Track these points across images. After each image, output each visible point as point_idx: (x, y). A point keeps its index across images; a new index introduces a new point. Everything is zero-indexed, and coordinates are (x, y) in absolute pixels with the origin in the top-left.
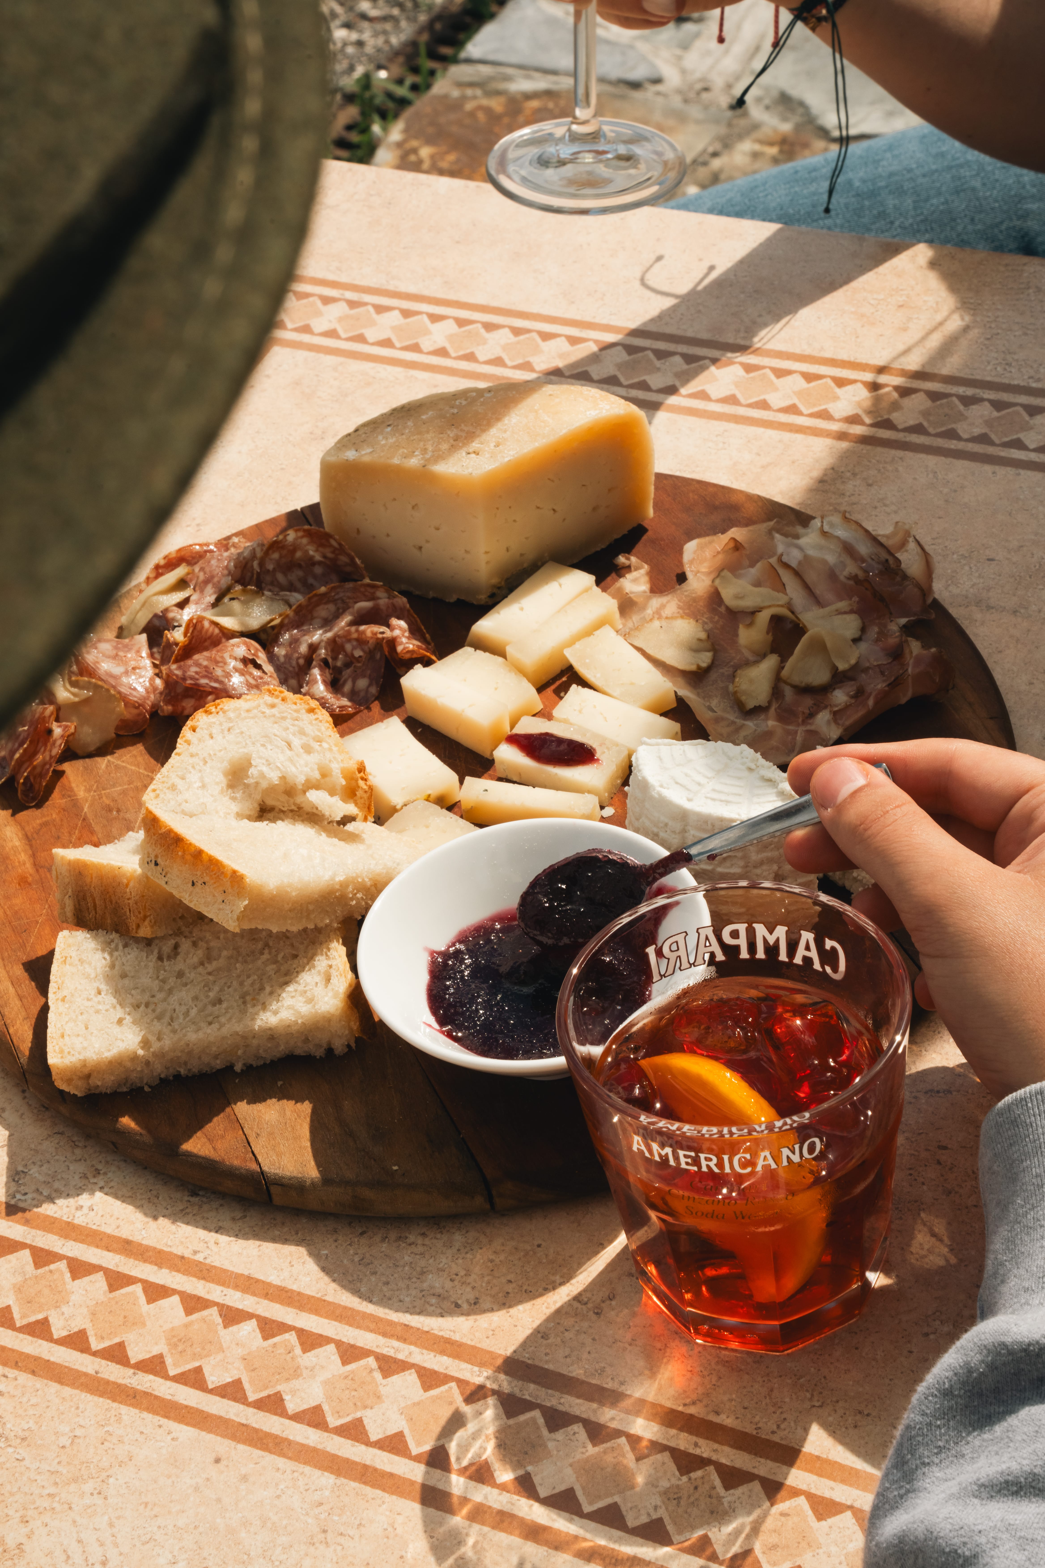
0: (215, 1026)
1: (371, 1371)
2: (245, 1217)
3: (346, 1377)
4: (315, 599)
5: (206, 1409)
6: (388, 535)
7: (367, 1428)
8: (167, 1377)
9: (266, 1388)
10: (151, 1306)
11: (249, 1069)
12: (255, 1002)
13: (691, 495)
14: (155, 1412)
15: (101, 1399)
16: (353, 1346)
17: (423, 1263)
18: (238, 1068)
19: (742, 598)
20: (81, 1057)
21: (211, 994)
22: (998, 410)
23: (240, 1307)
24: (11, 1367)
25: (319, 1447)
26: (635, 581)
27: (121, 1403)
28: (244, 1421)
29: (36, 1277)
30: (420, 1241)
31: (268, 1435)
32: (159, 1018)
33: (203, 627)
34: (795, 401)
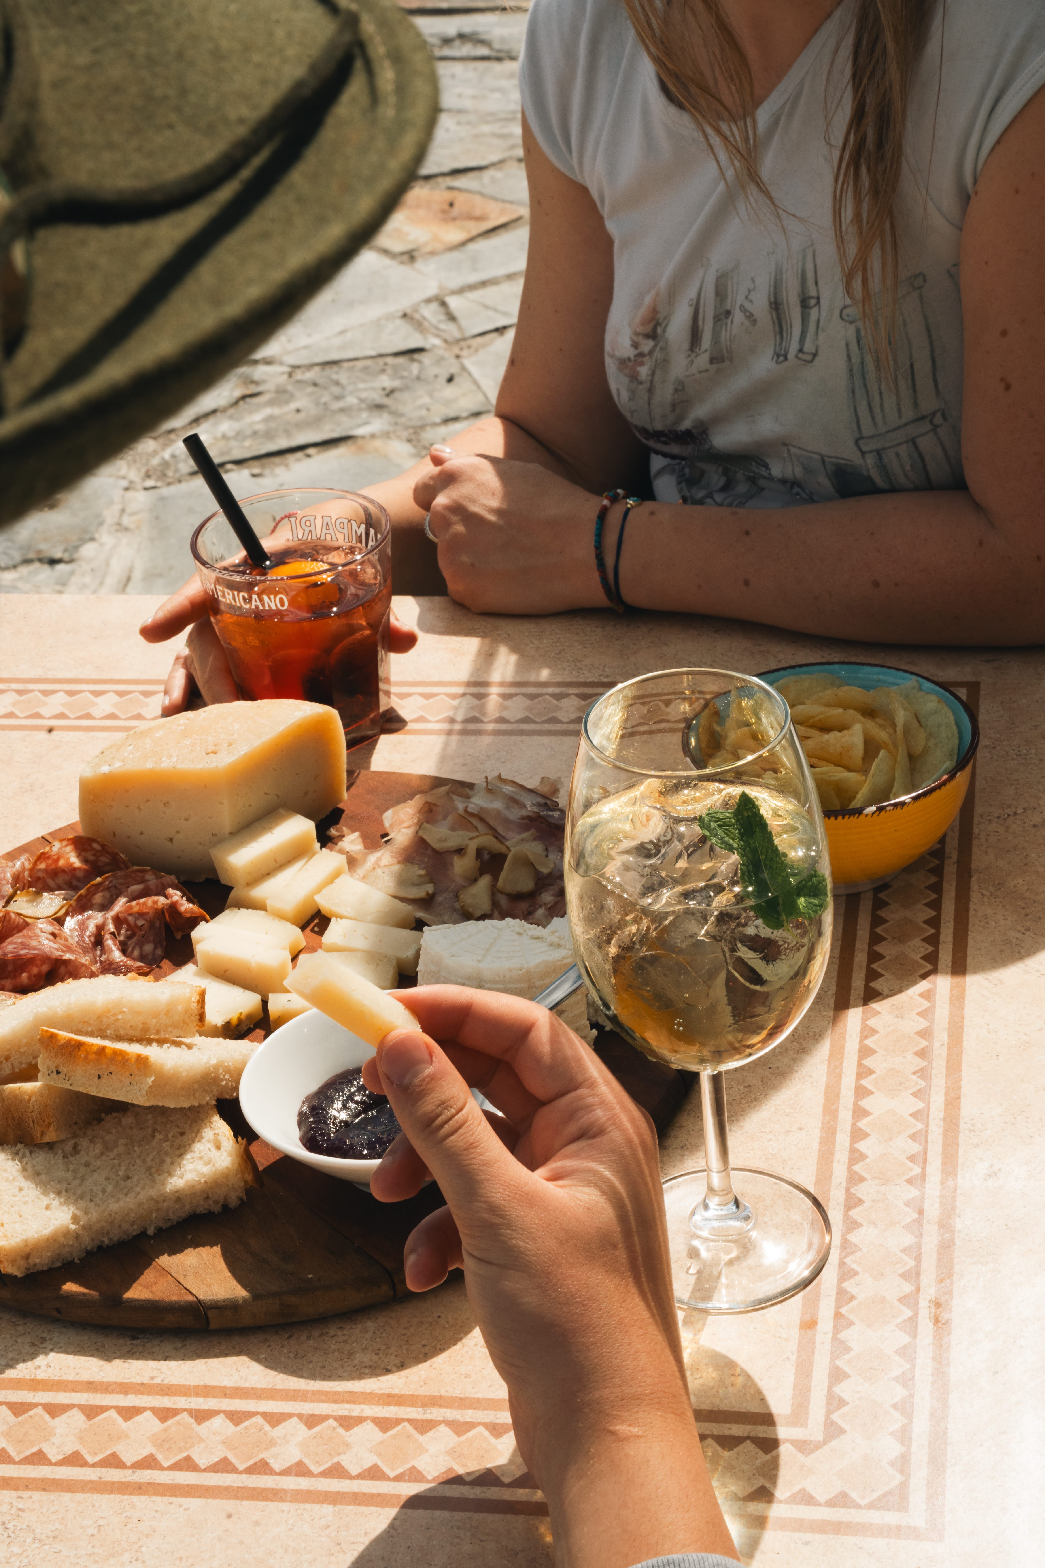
0: (132, 1195)
1: (334, 1429)
2: (185, 1345)
3: (315, 1437)
4: (92, 889)
5: (206, 1483)
6: (142, 833)
7: (346, 1467)
8: (162, 1469)
9: (251, 1458)
10: (129, 1422)
11: (160, 1231)
12: (159, 1172)
13: (370, 782)
14: (163, 1495)
15: (112, 1496)
16: (312, 1415)
17: (348, 1347)
18: (151, 1232)
19: (445, 840)
20: (24, 1237)
21: (121, 1173)
22: (584, 700)
23: (206, 1408)
24: (24, 1490)
25: (311, 1488)
26: (352, 842)
27: (130, 1494)
28: (241, 1485)
29: (19, 1423)
30: (340, 1333)
31: (264, 1490)
32: (81, 1197)
33: (10, 918)
34: (421, 713)
